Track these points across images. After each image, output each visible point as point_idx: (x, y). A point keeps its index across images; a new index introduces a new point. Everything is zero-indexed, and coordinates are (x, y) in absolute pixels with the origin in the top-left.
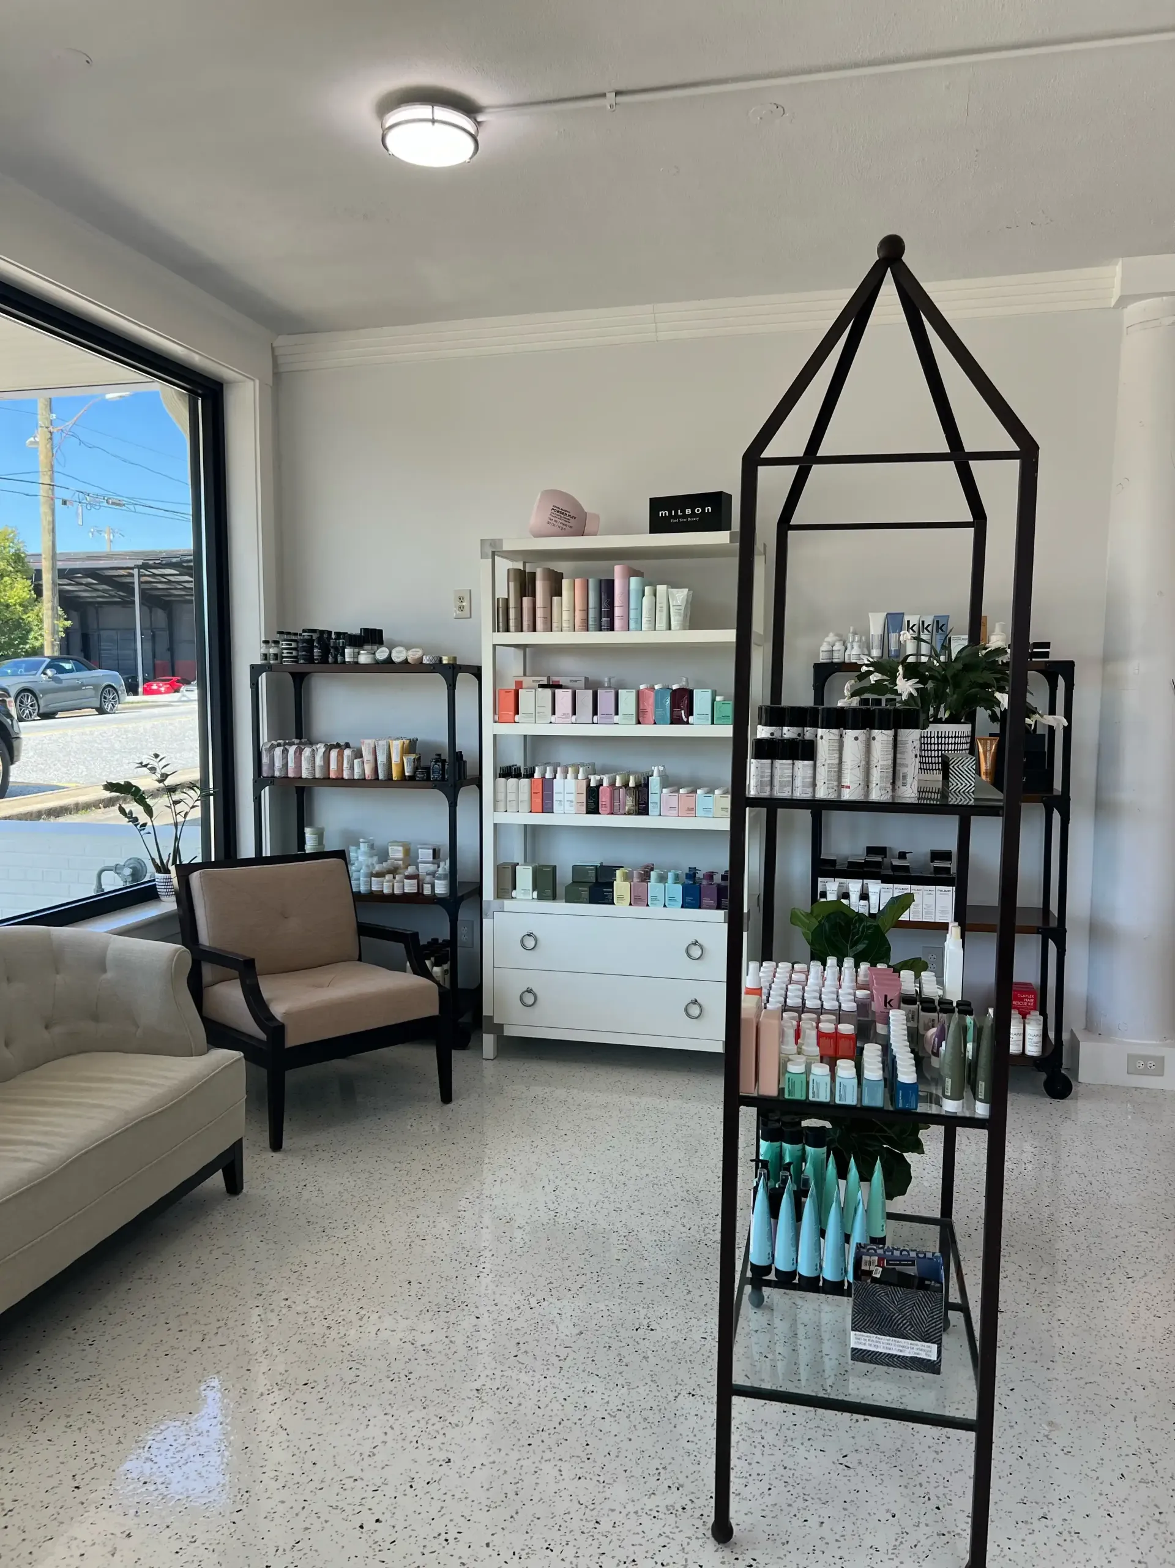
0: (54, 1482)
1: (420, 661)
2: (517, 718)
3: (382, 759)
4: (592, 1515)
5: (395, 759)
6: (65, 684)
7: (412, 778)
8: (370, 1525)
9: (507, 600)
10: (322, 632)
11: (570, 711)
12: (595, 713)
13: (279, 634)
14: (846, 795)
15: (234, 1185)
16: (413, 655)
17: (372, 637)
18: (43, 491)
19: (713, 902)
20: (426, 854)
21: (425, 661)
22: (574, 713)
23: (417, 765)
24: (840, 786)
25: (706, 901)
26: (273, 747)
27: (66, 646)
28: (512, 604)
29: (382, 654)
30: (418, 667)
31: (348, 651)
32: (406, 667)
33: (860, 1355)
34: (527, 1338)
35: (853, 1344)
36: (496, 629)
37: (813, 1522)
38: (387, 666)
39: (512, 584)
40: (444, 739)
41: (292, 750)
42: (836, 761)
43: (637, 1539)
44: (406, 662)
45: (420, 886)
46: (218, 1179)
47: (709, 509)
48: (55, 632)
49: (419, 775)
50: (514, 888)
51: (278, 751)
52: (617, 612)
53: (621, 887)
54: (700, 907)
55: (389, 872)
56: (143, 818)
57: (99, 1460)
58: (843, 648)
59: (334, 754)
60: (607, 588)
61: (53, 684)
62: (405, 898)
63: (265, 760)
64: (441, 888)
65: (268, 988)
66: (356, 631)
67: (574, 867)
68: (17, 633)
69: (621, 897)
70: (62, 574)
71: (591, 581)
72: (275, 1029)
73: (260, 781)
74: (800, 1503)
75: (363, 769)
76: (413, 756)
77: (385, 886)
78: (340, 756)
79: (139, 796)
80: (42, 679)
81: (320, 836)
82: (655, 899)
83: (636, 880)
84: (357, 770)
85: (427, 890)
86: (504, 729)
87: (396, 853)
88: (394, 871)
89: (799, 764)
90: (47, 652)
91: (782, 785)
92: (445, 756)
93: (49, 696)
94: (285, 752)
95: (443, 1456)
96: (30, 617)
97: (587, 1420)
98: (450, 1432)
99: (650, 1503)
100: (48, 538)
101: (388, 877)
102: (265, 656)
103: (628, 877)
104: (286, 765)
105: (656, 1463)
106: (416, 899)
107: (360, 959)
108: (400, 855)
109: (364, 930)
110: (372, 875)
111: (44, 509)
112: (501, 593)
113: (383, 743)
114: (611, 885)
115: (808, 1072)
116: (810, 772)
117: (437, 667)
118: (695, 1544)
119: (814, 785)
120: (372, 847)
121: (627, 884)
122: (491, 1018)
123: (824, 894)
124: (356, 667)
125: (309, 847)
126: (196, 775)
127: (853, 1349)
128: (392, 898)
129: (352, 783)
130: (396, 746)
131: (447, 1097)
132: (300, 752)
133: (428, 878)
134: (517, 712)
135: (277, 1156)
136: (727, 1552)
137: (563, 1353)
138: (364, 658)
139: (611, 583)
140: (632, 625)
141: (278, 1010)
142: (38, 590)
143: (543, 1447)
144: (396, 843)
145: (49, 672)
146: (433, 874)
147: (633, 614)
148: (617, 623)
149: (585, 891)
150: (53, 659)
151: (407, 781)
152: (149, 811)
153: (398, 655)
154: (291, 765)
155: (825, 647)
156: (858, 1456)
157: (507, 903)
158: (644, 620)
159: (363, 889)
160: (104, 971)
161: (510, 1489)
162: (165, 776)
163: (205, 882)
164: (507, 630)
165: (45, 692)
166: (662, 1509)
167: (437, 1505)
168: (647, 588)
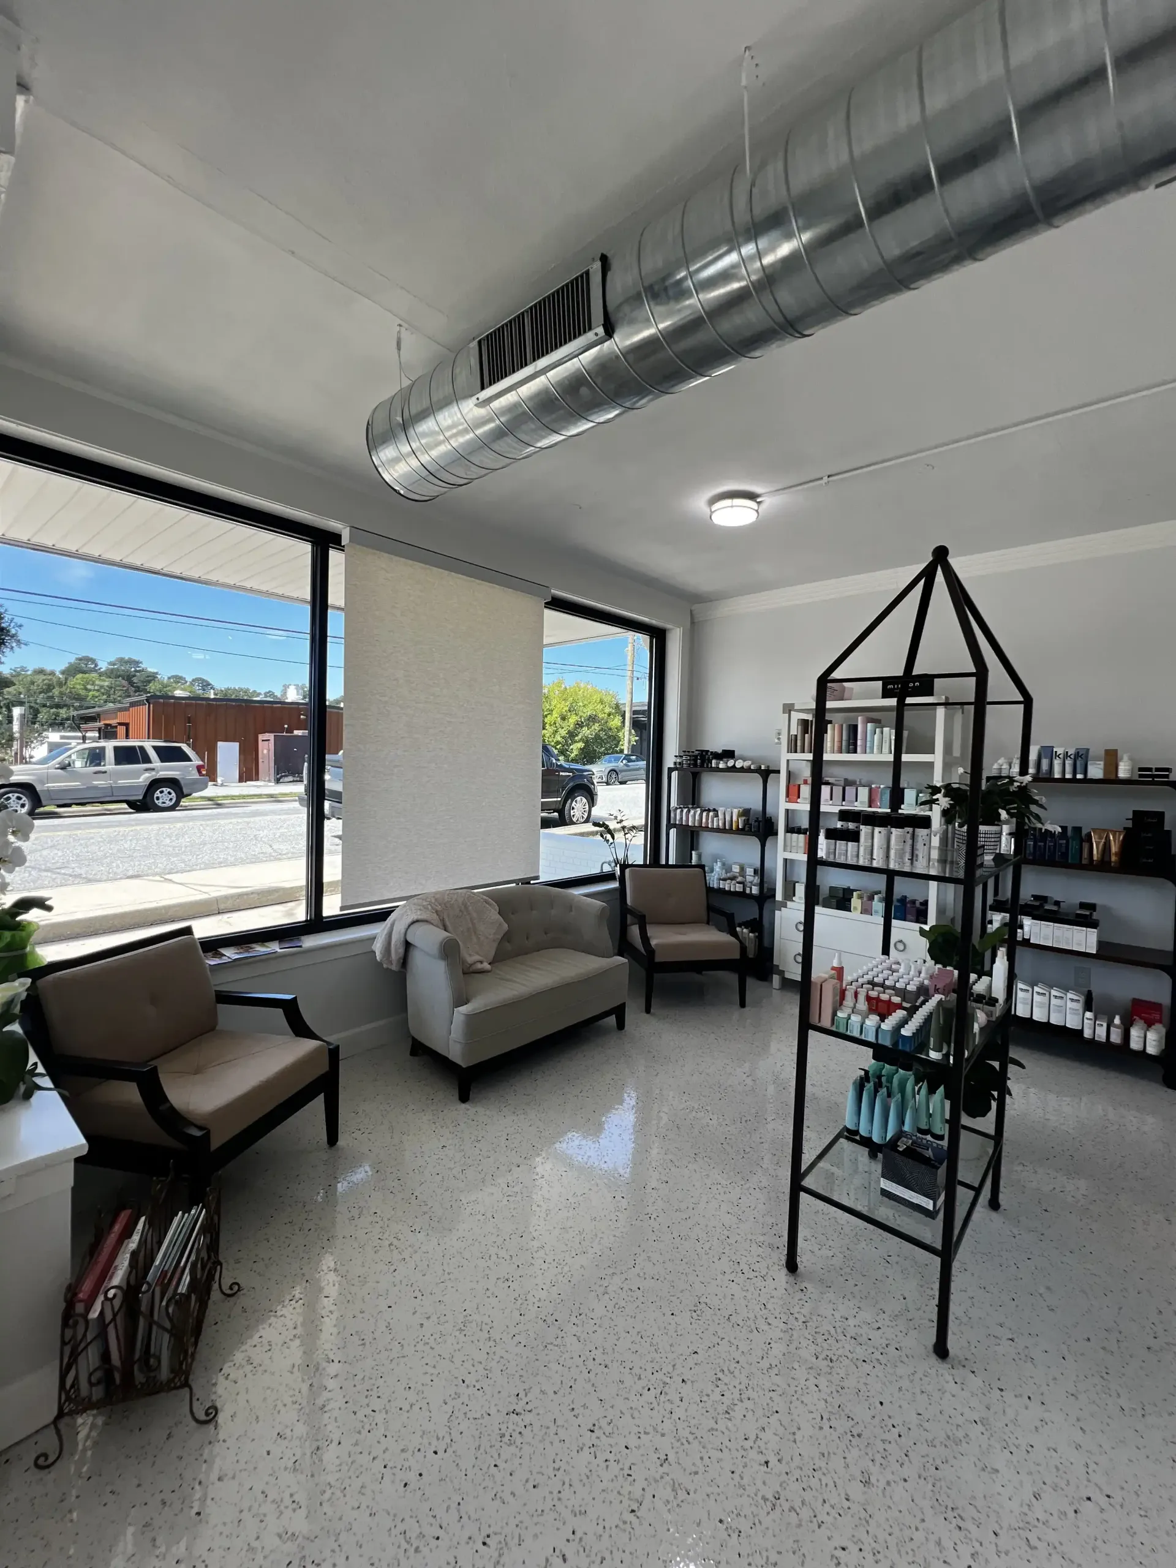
0: (499, 1134)
1: (749, 767)
2: (799, 800)
3: (728, 818)
4: (726, 1233)
5: (735, 818)
6: (632, 767)
7: (743, 829)
8: (618, 1198)
9: (796, 736)
10: (702, 751)
11: (829, 798)
12: (844, 800)
13: (684, 752)
14: (875, 864)
15: (621, 1025)
16: (746, 764)
17: (729, 754)
18: (629, 673)
19: (913, 918)
20: (750, 871)
21: (752, 767)
22: (831, 799)
23: (746, 823)
24: (872, 859)
25: (909, 917)
26: (677, 808)
27: (633, 749)
28: (799, 738)
29: (731, 763)
30: (748, 770)
31: (714, 762)
32: (742, 770)
33: (885, 1193)
34: (733, 1137)
35: (882, 1186)
36: (789, 751)
37: (851, 1282)
38: (733, 769)
39: (800, 727)
40: (760, 808)
41: (685, 810)
42: (870, 844)
43: (745, 1253)
44: (742, 767)
45: (744, 889)
46: (612, 1020)
47: (917, 684)
48: (629, 741)
49: (747, 829)
50: (794, 895)
51: (678, 811)
52: (859, 743)
53: (856, 902)
54: (905, 920)
55: (729, 879)
56: (611, 840)
57: (520, 1131)
58: (1008, 767)
59: (705, 814)
60: (853, 729)
61: (626, 768)
62: (736, 893)
63: (672, 815)
64: (755, 890)
65: (651, 931)
66: (720, 751)
67: (831, 887)
68: (615, 742)
69: (855, 908)
70: (635, 712)
71: (844, 726)
72: (651, 951)
73: (670, 826)
74: (848, 1270)
75: (717, 823)
76: (743, 818)
77: (727, 886)
78: (708, 816)
79: (610, 832)
80: (621, 765)
81: (699, 856)
82: (876, 912)
83: (865, 899)
84: (715, 824)
85: (748, 891)
86: (792, 806)
87: (736, 869)
88: (733, 878)
89: (850, 844)
90: (626, 752)
91: (840, 854)
92: (760, 819)
93: (624, 773)
94: (682, 811)
95: (666, 1179)
96: (620, 734)
97: (745, 1187)
98: (673, 1169)
99: (762, 1238)
100: (629, 696)
101: (728, 881)
102: (675, 763)
103: (860, 897)
104: (682, 818)
105: (773, 1220)
106: (742, 895)
107: (708, 923)
108: (738, 871)
109: (710, 908)
110: (720, 879)
111: (629, 682)
112: (794, 732)
113: (729, 810)
114: (850, 901)
115: (849, 1018)
116: (856, 849)
117: (758, 770)
118: (776, 1267)
119: (858, 856)
120: (724, 864)
121: (860, 901)
122: (778, 966)
123: (991, 922)
124: (718, 770)
125: (694, 862)
126: (643, 822)
127: (882, 1189)
128: (729, 893)
129: (713, 830)
130: (735, 812)
131: (743, 1004)
132: (689, 811)
133: (749, 885)
134: (799, 797)
135: (647, 1016)
136: (793, 1278)
137: (748, 1150)
138: (722, 765)
139: (855, 727)
140: (868, 750)
141: (653, 942)
142: (623, 722)
143: (717, 1192)
144: (735, 863)
145: (624, 762)
146: (751, 882)
147: (868, 745)
148: (859, 749)
149: (834, 901)
150: (626, 755)
151: (740, 831)
152: (613, 838)
153: (739, 764)
154: (684, 818)
155: (996, 766)
156: (898, 1259)
157: (789, 903)
158: (875, 748)
159: (715, 886)
160: (571, 911)
161: (691, 1206)
162: (621, 821)
163: (632, 874)
164: (796, 752)
165: (622, 771)
166: (766, 1244)
167: (653, 1200)
168: (877, 730)
